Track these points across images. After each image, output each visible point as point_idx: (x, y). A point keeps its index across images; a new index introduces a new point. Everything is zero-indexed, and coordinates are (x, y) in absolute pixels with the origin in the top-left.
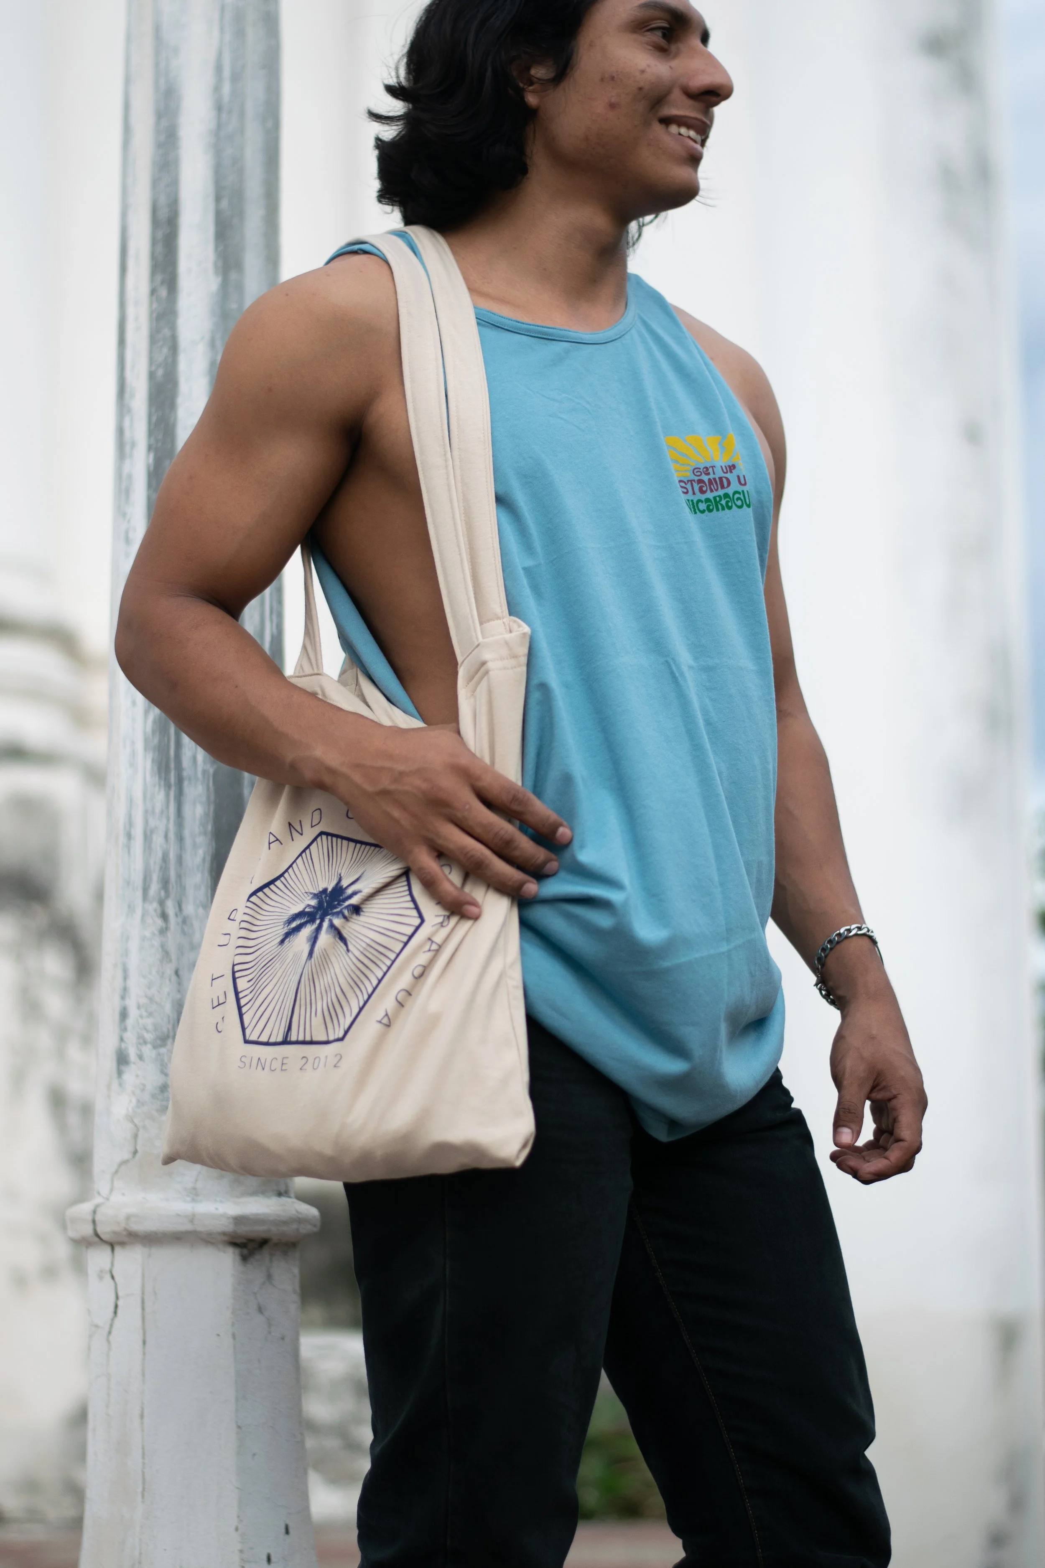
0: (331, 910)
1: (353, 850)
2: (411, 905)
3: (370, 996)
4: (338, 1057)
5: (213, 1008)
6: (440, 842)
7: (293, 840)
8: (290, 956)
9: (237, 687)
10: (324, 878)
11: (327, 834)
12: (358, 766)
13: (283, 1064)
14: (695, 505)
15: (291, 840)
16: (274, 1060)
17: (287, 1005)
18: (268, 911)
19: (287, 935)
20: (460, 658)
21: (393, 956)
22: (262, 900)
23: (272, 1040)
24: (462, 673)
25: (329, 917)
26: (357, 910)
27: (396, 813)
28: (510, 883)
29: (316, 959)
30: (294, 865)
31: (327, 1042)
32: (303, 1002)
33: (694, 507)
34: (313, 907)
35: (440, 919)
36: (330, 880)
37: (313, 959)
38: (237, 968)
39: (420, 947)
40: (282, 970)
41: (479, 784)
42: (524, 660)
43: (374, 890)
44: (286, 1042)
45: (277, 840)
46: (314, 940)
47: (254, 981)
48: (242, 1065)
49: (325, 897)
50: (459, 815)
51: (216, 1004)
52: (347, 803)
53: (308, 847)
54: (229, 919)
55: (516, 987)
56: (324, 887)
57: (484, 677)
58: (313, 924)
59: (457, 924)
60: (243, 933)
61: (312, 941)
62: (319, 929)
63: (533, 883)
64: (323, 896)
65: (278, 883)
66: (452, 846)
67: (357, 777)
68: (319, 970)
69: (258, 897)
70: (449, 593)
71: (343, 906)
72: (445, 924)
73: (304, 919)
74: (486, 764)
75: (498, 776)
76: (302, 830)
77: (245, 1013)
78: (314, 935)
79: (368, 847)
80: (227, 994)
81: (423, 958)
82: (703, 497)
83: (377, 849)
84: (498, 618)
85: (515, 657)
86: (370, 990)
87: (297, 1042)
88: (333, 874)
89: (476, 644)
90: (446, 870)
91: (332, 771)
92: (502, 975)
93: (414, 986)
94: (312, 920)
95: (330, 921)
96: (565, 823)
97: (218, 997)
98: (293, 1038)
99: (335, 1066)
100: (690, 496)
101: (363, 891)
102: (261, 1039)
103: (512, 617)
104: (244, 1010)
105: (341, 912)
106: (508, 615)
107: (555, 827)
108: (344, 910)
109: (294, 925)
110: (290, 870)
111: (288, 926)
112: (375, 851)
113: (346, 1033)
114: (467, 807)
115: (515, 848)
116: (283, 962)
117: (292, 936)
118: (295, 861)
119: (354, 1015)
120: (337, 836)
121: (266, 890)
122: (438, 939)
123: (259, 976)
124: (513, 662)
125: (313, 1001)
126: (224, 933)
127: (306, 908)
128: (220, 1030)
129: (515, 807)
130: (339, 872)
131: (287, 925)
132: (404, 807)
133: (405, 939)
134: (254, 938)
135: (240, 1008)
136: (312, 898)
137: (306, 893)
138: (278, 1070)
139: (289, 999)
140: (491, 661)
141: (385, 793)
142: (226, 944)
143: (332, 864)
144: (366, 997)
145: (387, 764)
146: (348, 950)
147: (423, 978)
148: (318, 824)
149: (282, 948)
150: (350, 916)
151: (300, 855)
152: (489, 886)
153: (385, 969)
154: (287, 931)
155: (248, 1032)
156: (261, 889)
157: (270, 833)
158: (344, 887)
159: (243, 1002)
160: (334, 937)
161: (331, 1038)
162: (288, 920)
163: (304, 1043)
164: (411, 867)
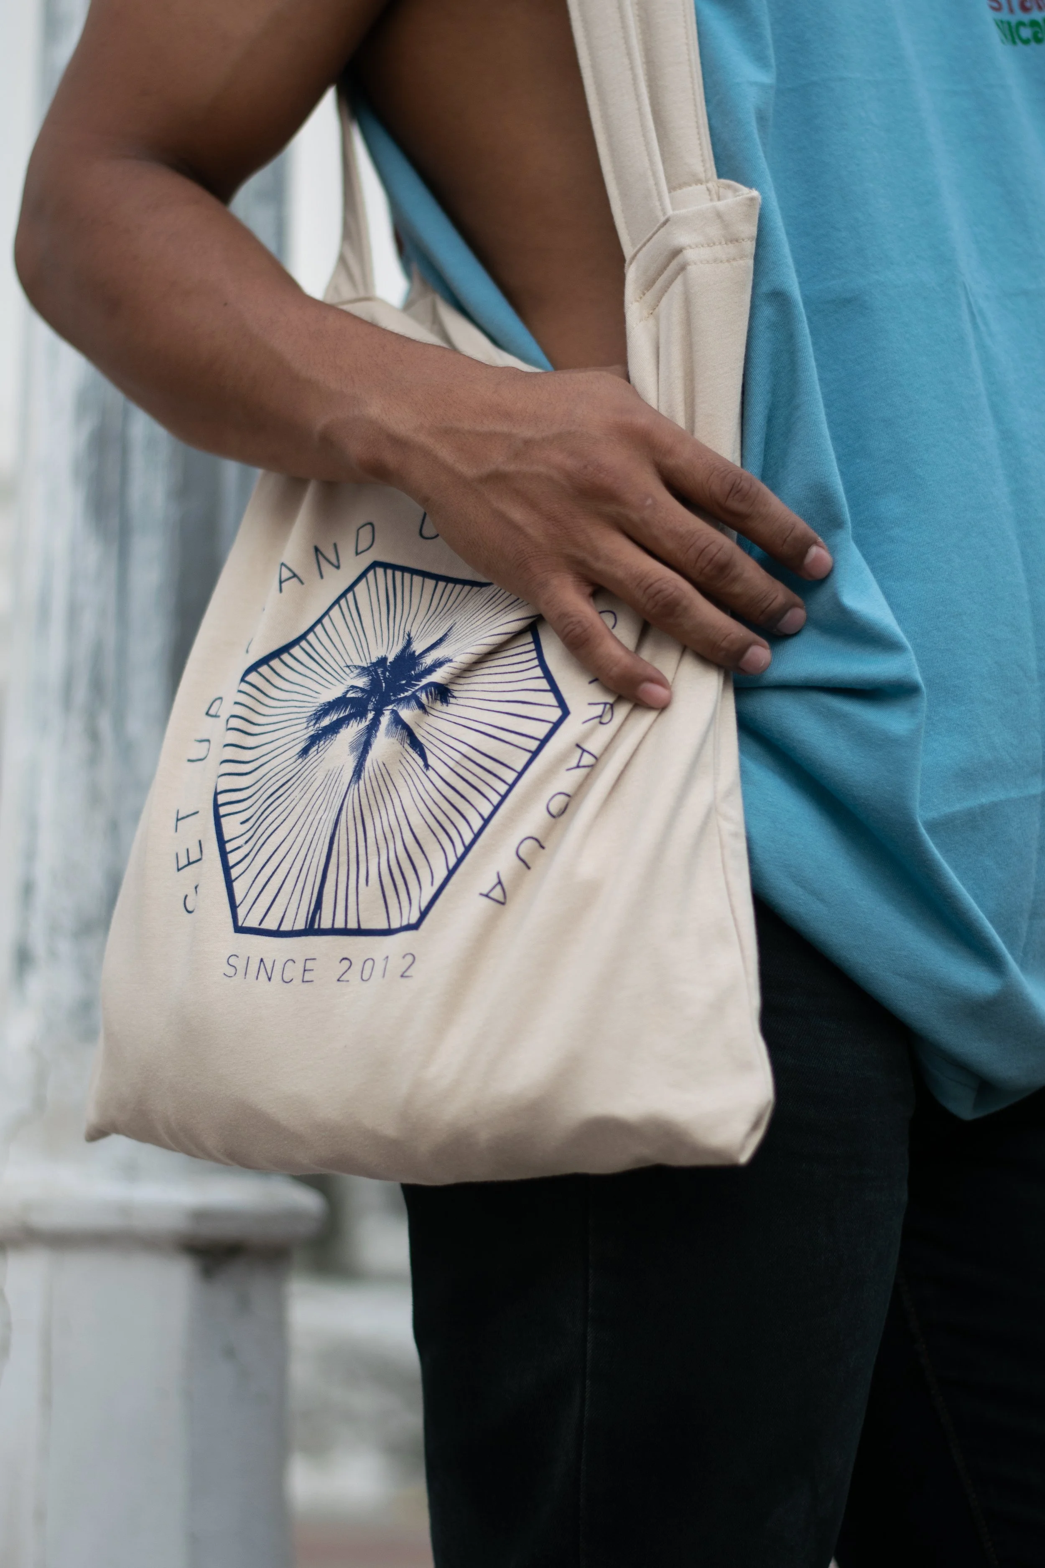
0: (394, 695)
1: (432, 593)
2: (544, 684)
3: (468, 849)
4: (409, 959)
5: (179, 870)
6: (599, 565)
7: (322, 577)
8: (320, 776)
9: (226, 304)
10: (379, 641)
11: (385, 566)
12: (447, 433)
13: (305, 970)
14: (1014, 30)
15: (319, 577)
16: (290, 963)
17: (314, 865)
18: (278, 700)
19: (314, 740)
20: (628, 250)
21: (510, 777)
22: (268, 681)
23: (285, 927)
24: (632, 274)
25: (390, 707)
26: (443, 693)
27: (517, 514)
28: (724, 644)
29: (367, 781)
30: (326, 621)
31: (388, 932)
32: (343, 859)
33: (1011, 33)
34: (362, 690)
35: (599, 710)
36: (391, 644)
37: (361, 782)
38: (222, 799)
39: (562, 759)
40: (304, 802)
41: (671, 462)
42: (750, 247)
43: (474, 658)
44: (311, 930)
45: (295, 575)
46: (364, 746)
47: (254, 823)
48: (230, 971)
49: (383, 673)
50: (635, 516)
51: (183, 861)
52: (425, 501)
53: (351, 588)
54: (207, 714)
55: (735, 835)
56: (380, 657)
57: (676, 278)
58: (361, 721)
59: (627, 718)
60: (234, 737)
61: (361, 749)
62: (374, 725)
63: (763, 646)
64: (380, 671)
65: (296, 651)
66: (620, 574)
67: (445, 453)
68: (373, 802)
69: (261, 675)
70: (610, 136)
71: (417, 688)
72: (605, 719)
73: (345, 711)
74: (682, 429)
75: (702, 450)
76: (338, 560)
77: (236, 878)
78: (363, 739)
79: (458, 587)
80: (203, 845)
81: (566, 781)
82: (1026, 18)
83: (475, 589)
84: (699, 182)
85: (734, 240)
86: (468, 837)
87: (333, 932)
88: (396, 634)
89: (662, 219)
90: (609, 620)
91: (399, 443)
92: (711, 811)
93: (549, 830)
94: (360, 714)
95: (394, 713)
96: (820, 539)
97: (188, 850)
98: (326, 924)
99: (402, 976)
100: (1005, 15)
101: (454, 660)
102: (265, 926)
103: (722, 181)
104: (234, 873)
105: (414, 696)
106: (715, 176)
107: (805, 544)
108: (418, 694)
109: (326, 722)
110: (319, 629)
111: (315, 724)
112: (472, 593)
113: (424, 914)
114: (649, 502)
115: (735, 579)
116: (306, 788)
117: (322, 742)
118: (327, 613)
119: (438, 883)
120: (403, 569)
121: (275, 663)
122: (594, 745)
123: (262, 813)
124: (731, 249)
125: (362, 858)
126: (200, 737)
127: (348, 691)
128: (190, 909)
129: (734, 504)
130: (407, 630)
131: (314, 722)
132: (531, 503)
133: (533, 745)
134: (253, 746)
135: (227, 869)
136: (359, 675)
137: (348, 667)
138: (297, 981)
139: (317, 853)
140: (691, 247)
141: (497, 478)
142: (202, 757)
143: (395, 617)
144: (460, 850)
145: (503, 427)
146: (427, 766)
147: (564, 816)
148: (368, 549)
149: (304, 763)
150: (430, 705)
151: (337, 602)
152: (684, 649)
153: (496, 799)
154: (313, 733)
155: (241, 912)
156: (265, 661)
157: (283, 564)
158: (417, 654)
159: (232, 859)
160: (402, 742)
161: (395, 925)
162: (314, 714)
163: (345, 932)
164: (544, 615)
